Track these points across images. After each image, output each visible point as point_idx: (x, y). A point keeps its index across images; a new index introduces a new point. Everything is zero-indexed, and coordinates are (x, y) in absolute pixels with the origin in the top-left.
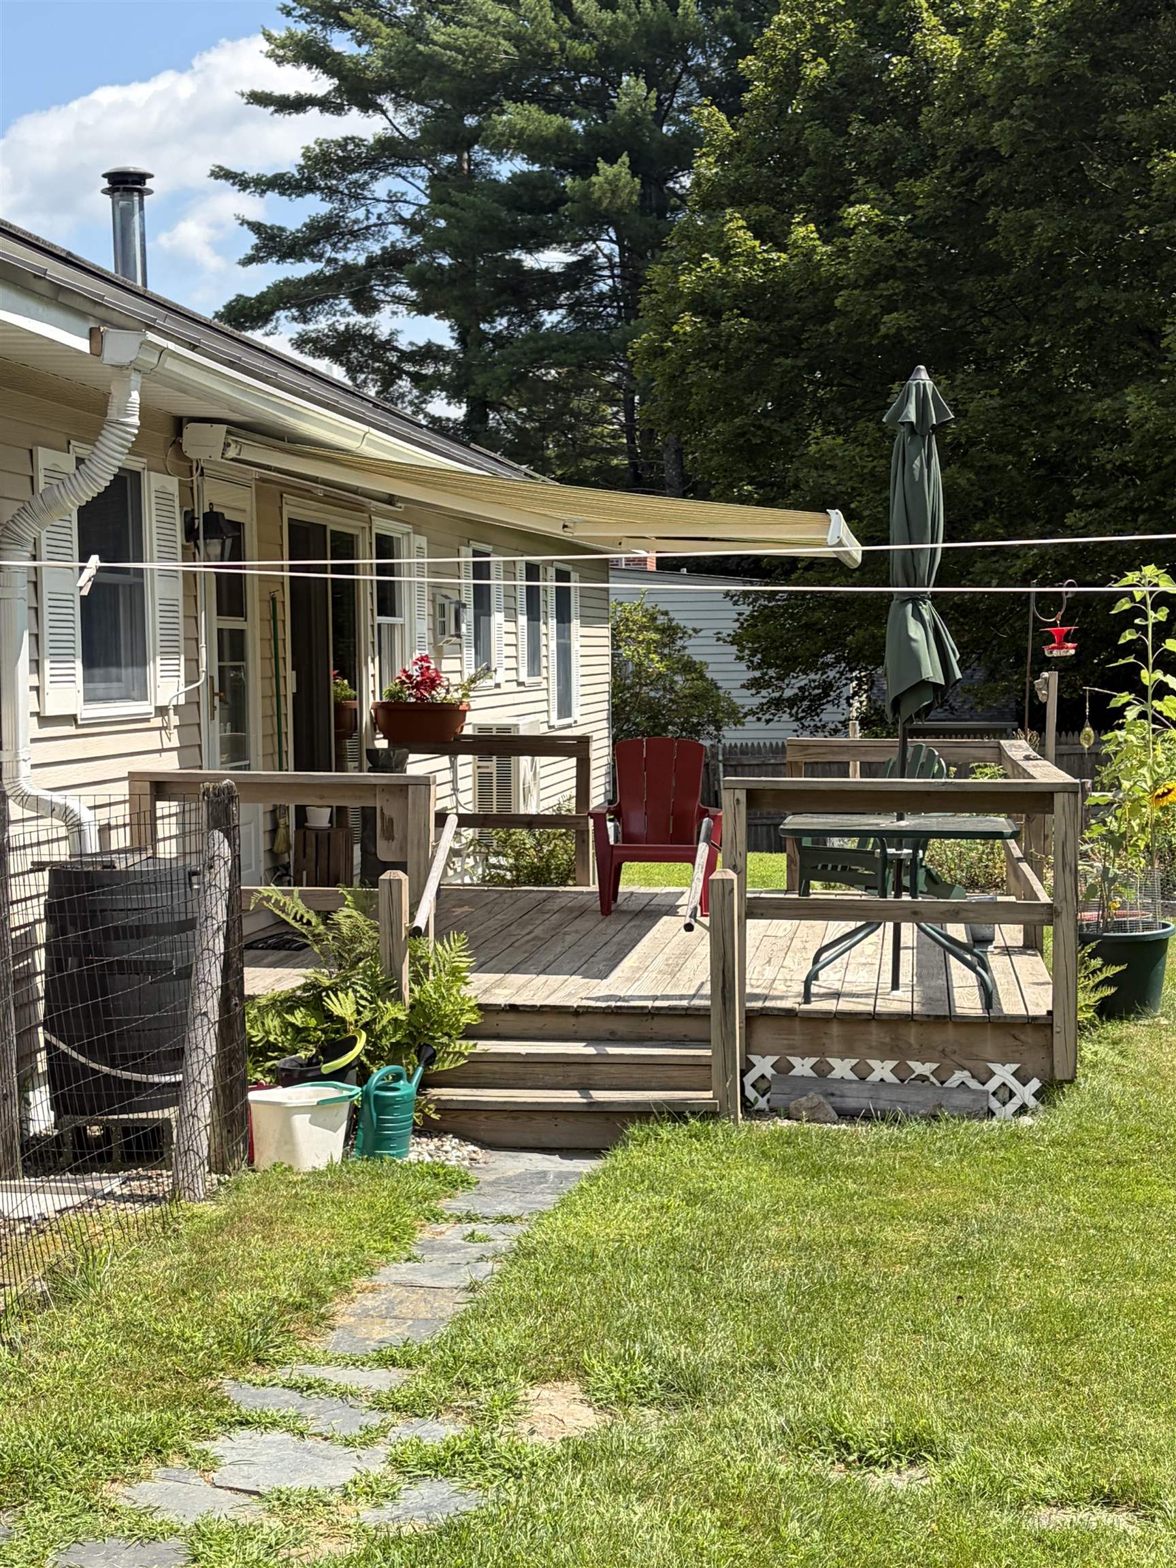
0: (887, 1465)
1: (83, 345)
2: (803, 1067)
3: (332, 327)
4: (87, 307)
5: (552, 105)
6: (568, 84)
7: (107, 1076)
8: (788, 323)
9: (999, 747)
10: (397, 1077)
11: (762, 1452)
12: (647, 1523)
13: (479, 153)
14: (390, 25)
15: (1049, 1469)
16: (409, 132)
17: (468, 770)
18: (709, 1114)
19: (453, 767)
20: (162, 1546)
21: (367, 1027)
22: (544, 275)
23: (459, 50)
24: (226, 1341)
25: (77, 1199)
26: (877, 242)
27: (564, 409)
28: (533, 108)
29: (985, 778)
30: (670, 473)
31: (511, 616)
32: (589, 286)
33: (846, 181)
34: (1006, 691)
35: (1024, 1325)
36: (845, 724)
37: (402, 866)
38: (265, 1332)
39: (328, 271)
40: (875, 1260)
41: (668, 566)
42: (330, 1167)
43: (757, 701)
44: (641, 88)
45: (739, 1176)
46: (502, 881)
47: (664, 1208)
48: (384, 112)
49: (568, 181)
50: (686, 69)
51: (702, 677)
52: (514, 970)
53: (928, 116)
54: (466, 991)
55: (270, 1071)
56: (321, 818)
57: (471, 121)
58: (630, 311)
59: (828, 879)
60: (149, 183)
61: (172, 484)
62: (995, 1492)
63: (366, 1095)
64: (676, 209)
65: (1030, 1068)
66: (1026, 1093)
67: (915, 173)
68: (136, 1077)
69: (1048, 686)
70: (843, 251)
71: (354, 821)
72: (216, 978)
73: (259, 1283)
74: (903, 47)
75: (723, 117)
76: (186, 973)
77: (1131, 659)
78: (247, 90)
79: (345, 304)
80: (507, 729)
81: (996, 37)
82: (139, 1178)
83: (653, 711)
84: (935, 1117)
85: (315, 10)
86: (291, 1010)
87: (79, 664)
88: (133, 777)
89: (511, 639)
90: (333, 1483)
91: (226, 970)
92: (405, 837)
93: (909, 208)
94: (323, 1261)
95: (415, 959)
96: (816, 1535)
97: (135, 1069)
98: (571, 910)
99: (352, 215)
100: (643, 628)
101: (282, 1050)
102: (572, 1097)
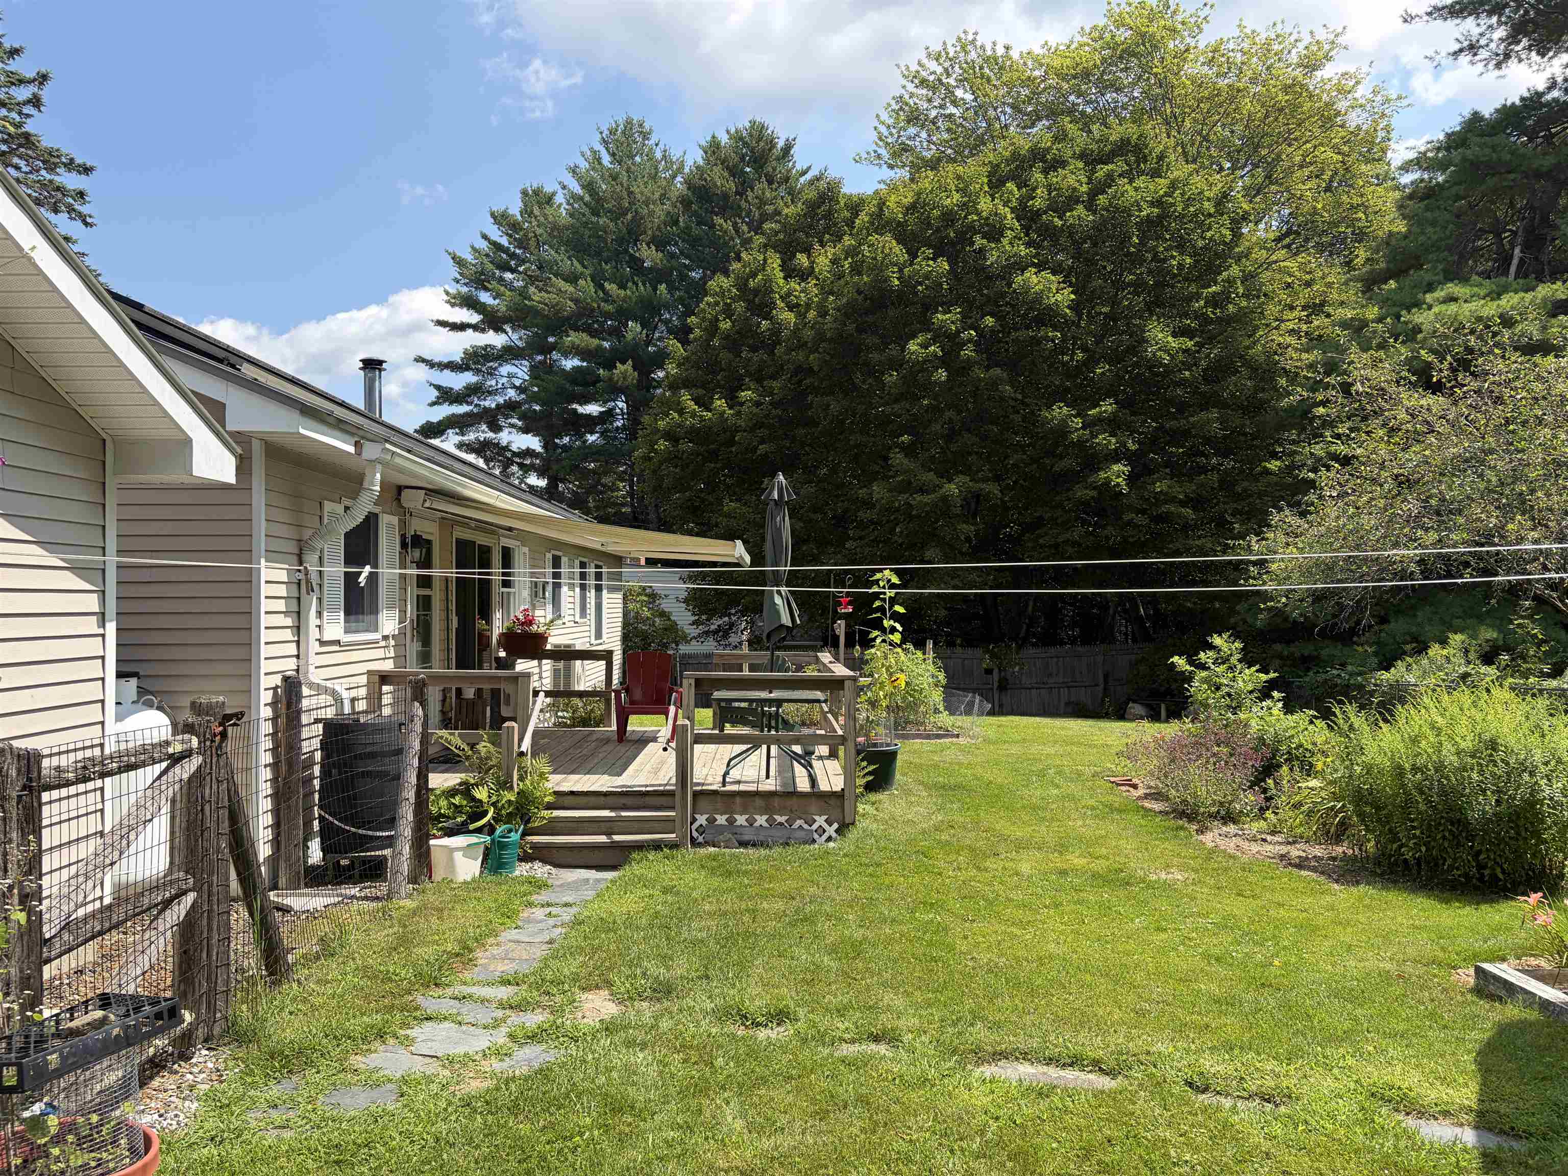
0: (766, 1025)
1: (351, 449)
2: (721, 820)
3: (477, 439)
4: (354, 430)
5: (593, 334)
6: (602, 324)
7: (354, 833)
8: (712, 446)
9: (817, 657)
10: (510, 831)
11: (703, 1022)
12: (645, 1063)
13: (555, 355)
14: (510, 290)
15: (846, 1024)
16: (519, 343)
17: (548, 667)
18: (674, 846)
19: (540, 666)
20: (384, 1089)
21: (494, 804)
22: (589, 417)
23: (546, 305)
24: (419, 975)
25: (337, 899)
26: (755, 410)
27: (598, 482)
28: (584, 335)
29: (811, 672)
30: (652, 516)
31: (572, 587)
32: (611, 423)
33: (740, 379)
34: (818, 627)
35: (833, 950)
36: (741, 643)
37: (513, 719)
38: (440, 969)
39: (475, 410)
40: (758, 919)
41: (651, 562)
42: (474, 880)
43: (698, 631)
44: (639, 328)
45: (689, 877)
46: (565, 725)
47: (651, 896)
48: (506, 333)
49: (601, 371)
50: (660, 320)
51: (669, 619)
52: (572, 772)
53: (779, 350)
54: (548, 785)
55: (441, 829)
56: (469, 693)
57: (551, 339)
58: (633, 436)
59: (734, 723)
60: (384, 366)
61: (395, 520)
62: (821, 1038)
63: (493, 841)
64: (655, 388)
65: (833, 818)
66: (831, 830)
67: (773, 377)
68: (370, 833)
69: (840, 628)
70: (739, 413)
71: (487, 695)
72: (414, 780)
73: (436, 943)
74: (767, 316)
75: (679, 345)
76: (397, 777)
77: (879, 615)
78: (435, 319)
79: (484, 427)
80: (569, 646)
81: (812, 314)
82: (370, 887)
83: (644, 636)
84: (787, 844)
85: (471, 281)
86: (453, 796)
87: (342, 614)
88: (369, 673)
89: (571, 600)
90: (478, 1049)
91: (419, 777)
92: (516, 704)
93: (771, 394)
94: (471, 930)
95: (520, 768)
96: (732, 1064)
97: (369, 829)
98: (602, 740)
99: (489, 383)
100: (639, 594)
101: (448, 817)
102: (603, 839)
